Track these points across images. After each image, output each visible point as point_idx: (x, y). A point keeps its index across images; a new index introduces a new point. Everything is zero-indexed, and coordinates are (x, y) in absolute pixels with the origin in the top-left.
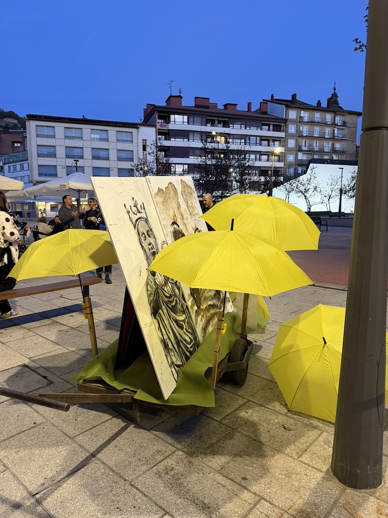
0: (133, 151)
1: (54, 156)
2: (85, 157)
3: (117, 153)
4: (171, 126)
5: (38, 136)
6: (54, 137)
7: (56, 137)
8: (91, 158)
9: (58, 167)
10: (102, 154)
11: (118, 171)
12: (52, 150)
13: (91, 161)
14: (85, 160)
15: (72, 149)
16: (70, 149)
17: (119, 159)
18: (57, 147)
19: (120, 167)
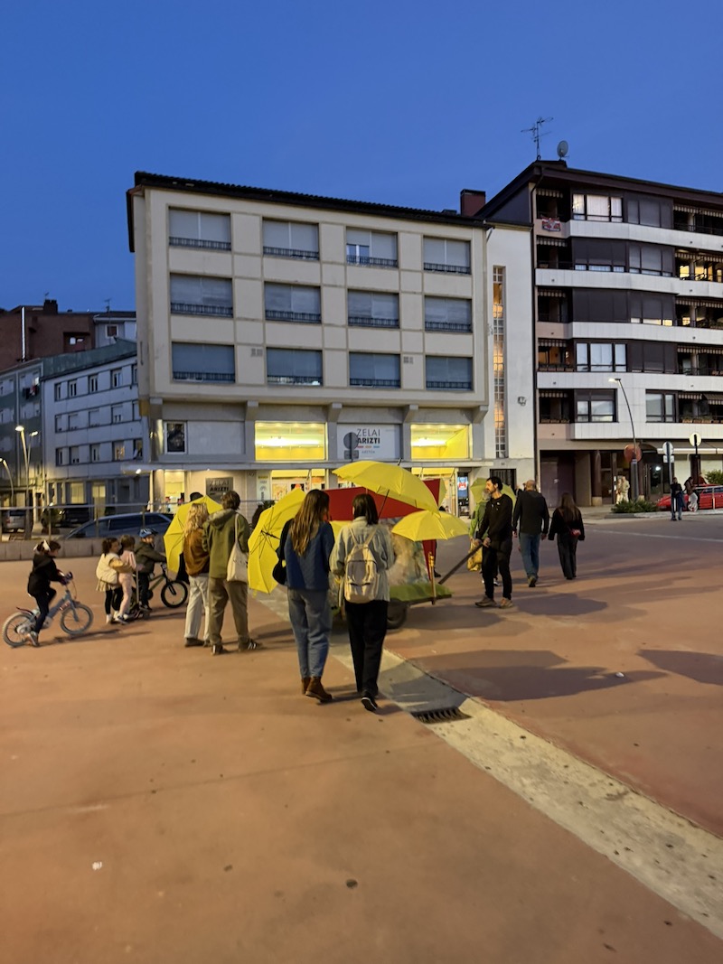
0: (469, 301)
1: (228, 312)
2: (325, 319)
3: (425, 306)
4: (577, 228)
5: (174, 242)
6: (228, 247)
7: (235, 247)
8: (344, 321)
9: (238, 350)
10: (381, 308)
11: (427, 364)
12: (218, 291)
13: (344, 330)
14: (326, 329)
15: (285, 291)
16: (277, 290)
17: (431, 327)
18: (236, 282)
19: (431, 351)
